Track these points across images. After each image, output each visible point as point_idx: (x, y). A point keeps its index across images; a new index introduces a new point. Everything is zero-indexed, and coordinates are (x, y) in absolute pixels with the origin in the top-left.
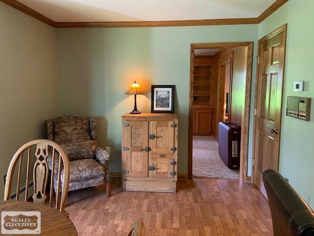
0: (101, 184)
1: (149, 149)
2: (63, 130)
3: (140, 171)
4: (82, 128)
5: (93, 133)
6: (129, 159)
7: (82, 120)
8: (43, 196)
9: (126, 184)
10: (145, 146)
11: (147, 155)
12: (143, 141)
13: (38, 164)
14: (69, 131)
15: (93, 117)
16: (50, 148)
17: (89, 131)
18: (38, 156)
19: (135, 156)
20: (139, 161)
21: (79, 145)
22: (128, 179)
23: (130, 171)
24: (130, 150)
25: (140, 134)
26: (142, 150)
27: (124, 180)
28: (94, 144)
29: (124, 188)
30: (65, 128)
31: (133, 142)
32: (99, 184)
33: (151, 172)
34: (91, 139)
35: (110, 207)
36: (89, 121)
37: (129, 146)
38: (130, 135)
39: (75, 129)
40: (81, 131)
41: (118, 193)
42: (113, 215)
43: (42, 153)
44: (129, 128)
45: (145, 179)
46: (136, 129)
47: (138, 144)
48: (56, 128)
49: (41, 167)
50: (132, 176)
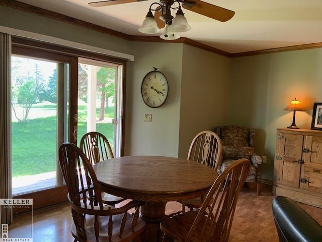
0: (252, 181)
1: (302, 162)
2: (227, 136)
3: (291, 180)
4: (242, 136)
5: (251, 142)
6: (281, 168)
7: (243, 129)
8: (206, 164)
9: (277, 190)
10: (298, 158)
11: (300, 167)
12: (296, 153)
13: (206, 145)
14: (231, 137)
15: (253, 129)
16: (213, 136)
17: (248, 139)
18: (206, 140)
19: (287, 166)
20: (291, 171)
21: (238, 149)
22: (279, 185)
23: (281, 179)
24: (282, 160)
25: (294, 147)
26: (295, 162)
27: (274, 185)
28: (250, 150)
29: (274, 192)
30: (229, 134)
31: (286, 153)
32: (250, 181)
33: (302, 184)
34: (249, 146)
35: (258, 201)
36: (249, 131)
37: (282, 156)
38: (283, 146)
39: (237, 136)
40: (241, 138)
41: (268, 195)
42: (259, 207)
43: (208, 139)
44: (283, 140)
45: (295, 189)
46: (291, 141)
47: (291, 156)
48: (222, 133)
49: (207, 147)
50: (283, 183)
